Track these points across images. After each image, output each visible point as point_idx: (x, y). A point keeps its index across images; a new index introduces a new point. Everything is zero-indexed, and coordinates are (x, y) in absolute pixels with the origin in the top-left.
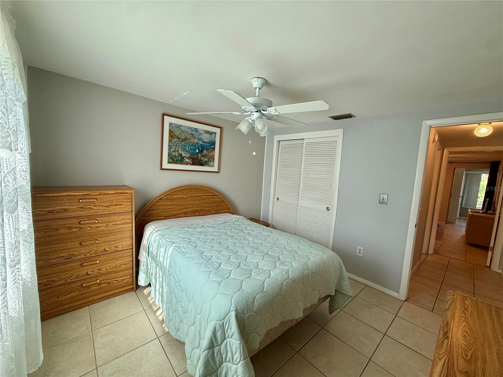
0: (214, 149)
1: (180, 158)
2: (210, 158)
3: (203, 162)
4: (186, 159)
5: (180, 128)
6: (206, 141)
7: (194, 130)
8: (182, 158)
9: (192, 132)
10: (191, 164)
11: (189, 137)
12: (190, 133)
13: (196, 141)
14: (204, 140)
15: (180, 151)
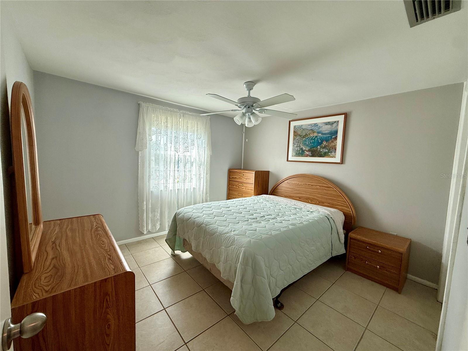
0: (336, 138)
1: (301, 152)
2: (331, 148)
3: (322, 153)
4: (306, 152)
5: (302, 127)
6: (326, 132)
7: (313, 126)
8: (303, 151)
9: (312, 127)
10: (310, 156)
11: (309, 133)
12: (309, 129)
13: (315, 134)
14: (324, 132)
15: (301, 146)
